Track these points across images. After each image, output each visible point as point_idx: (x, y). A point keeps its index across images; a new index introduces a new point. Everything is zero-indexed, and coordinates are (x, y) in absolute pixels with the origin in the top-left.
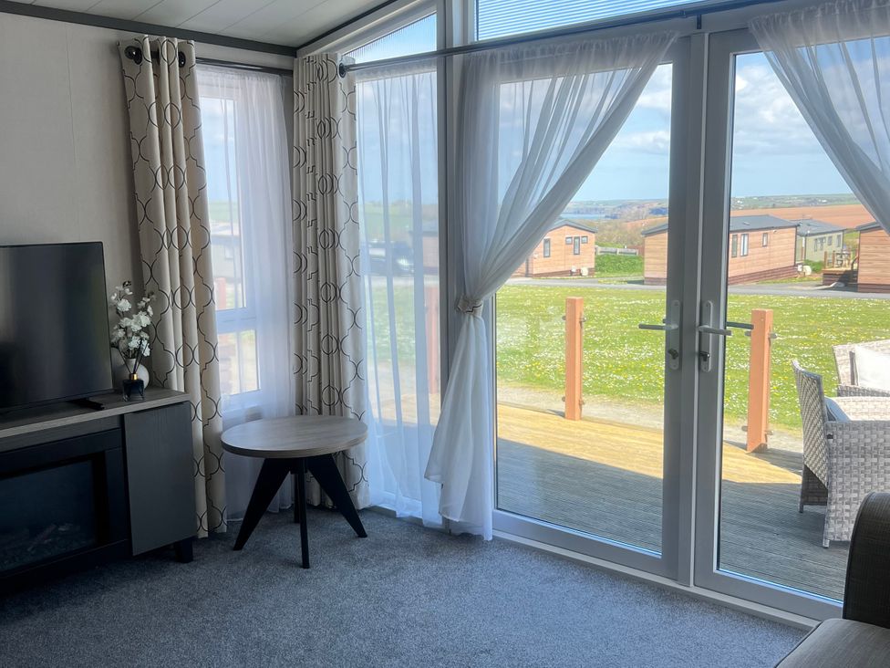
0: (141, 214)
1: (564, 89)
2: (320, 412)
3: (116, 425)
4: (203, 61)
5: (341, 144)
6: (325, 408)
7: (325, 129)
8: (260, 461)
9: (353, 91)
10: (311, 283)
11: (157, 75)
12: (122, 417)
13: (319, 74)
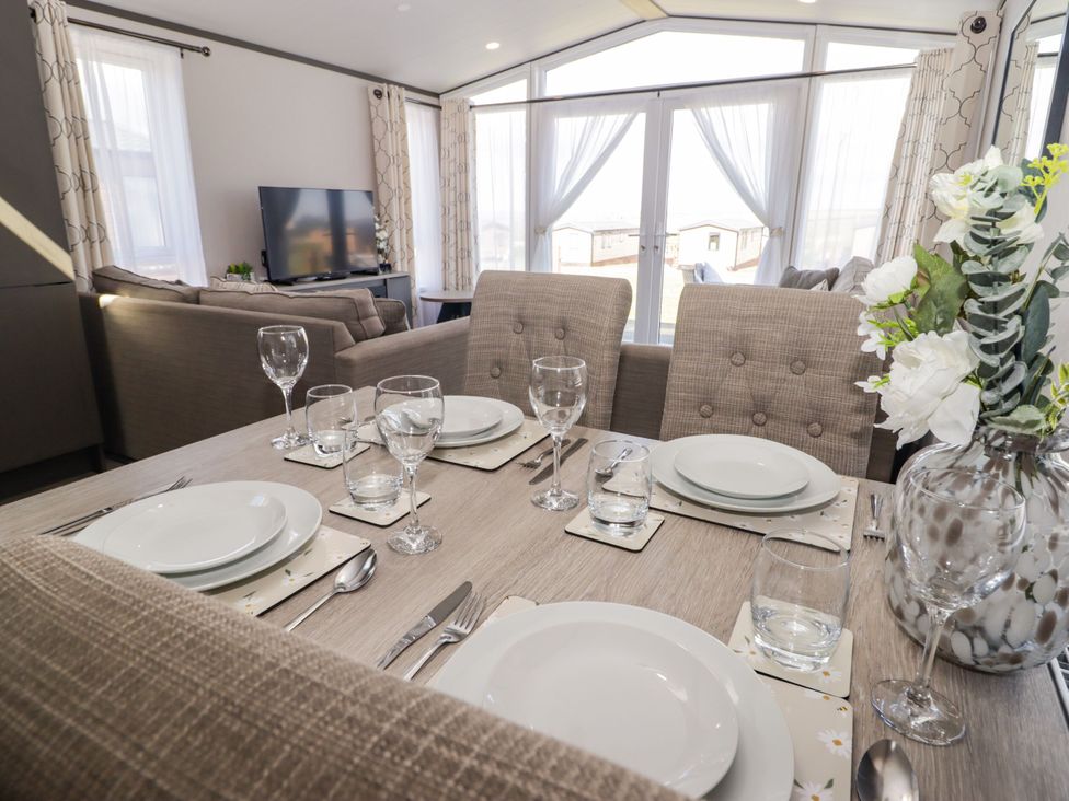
0: (379, 179)
1: (593, 123)
2: (457, 289)
3: (382, 283)
4: (409, 100)
5: (470, 147)
6: (460, 288)
7: (463, 139)
8: (440, 305)
9: (475, 120)
10: (452, 222)
11: (389, 103)
12: (385, 280)
13: (459, 109)
